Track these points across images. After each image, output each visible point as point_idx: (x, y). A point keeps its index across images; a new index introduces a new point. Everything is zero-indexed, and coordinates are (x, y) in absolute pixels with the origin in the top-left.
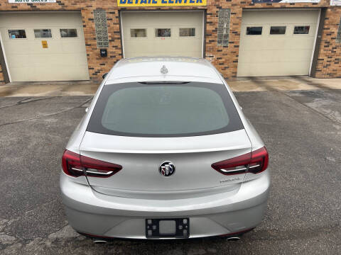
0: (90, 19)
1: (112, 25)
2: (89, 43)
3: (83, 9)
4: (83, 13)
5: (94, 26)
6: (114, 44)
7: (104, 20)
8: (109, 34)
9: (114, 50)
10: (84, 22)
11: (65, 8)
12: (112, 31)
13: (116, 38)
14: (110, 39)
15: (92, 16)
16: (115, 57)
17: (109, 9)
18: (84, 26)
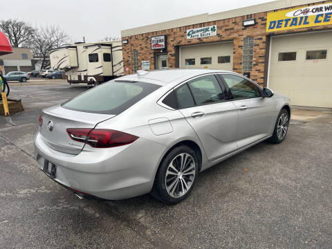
0: (239, 47)
1: (258, 51)
2: (236, 67)
3: (235, 38)
4: (235, 42)
5: (242, 52)
6: (257, 67)
7: (251, 46)
8: (254, 59)
9: (257, 73)
10: (234, 49)
11: (222, 39)
12: (257, 55)
13: (260, 63)
14: (254, 63)
15: (242, 43)
16: (256, 80)
17: (257, 35)
18: (234, 53)
